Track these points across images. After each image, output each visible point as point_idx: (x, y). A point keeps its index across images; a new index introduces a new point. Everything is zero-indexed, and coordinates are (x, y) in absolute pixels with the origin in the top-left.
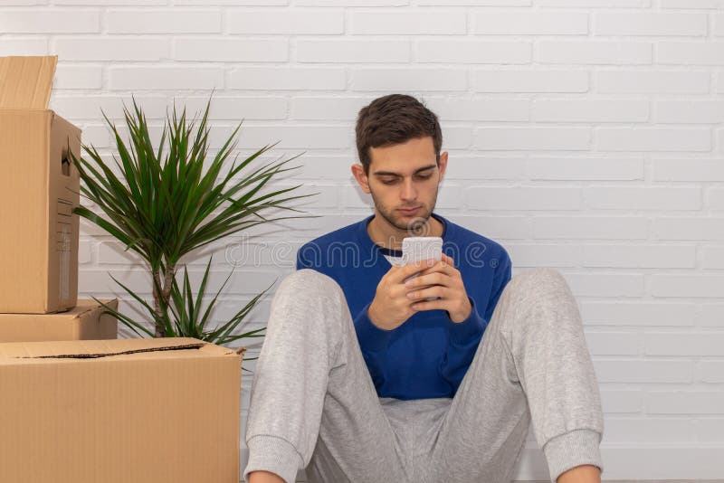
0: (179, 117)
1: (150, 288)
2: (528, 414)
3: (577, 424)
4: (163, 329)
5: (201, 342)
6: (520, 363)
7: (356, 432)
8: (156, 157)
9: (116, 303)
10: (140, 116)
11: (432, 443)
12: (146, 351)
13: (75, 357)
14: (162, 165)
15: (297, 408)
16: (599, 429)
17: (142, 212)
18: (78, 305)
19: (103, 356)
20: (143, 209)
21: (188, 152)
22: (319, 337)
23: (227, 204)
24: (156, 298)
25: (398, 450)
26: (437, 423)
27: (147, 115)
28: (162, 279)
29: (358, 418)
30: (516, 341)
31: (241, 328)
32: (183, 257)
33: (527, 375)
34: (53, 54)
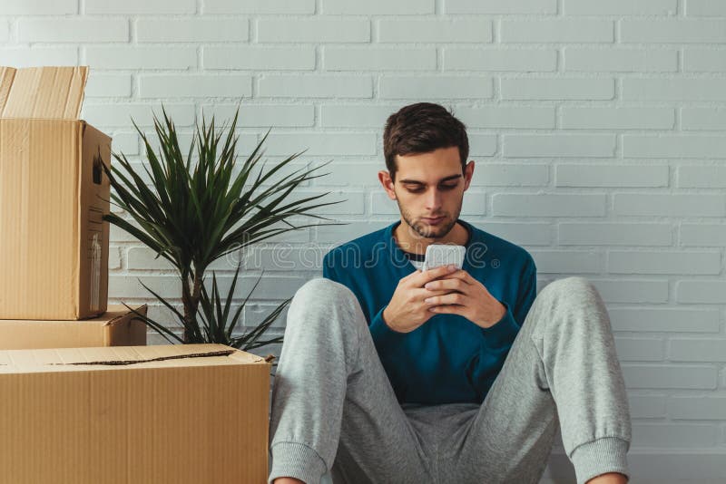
0: (208, 125)
1: (179, 294)
3: (606, 432)
5: (229, 348)
6: (550, 371)
7: (378, 436)
8: (186, 166)
9: (145, 308)
10: (169, 125)
12: (176, 357)
13: (106, 364)
14: (192, 173)
16: (626, 438)
17: (171, 219)
18: (109, 310)
19: (135, 362)
20: (173, 217)
21: (217, 159)
23: (256, 211)
24: (185, 304)
25: (422, 454)
26: (464, 426)
27: (176, 123)
28: (192, 284)
30: (546, 349)
31: (268, 334)
33: (557, 382)
34: (84, 65)
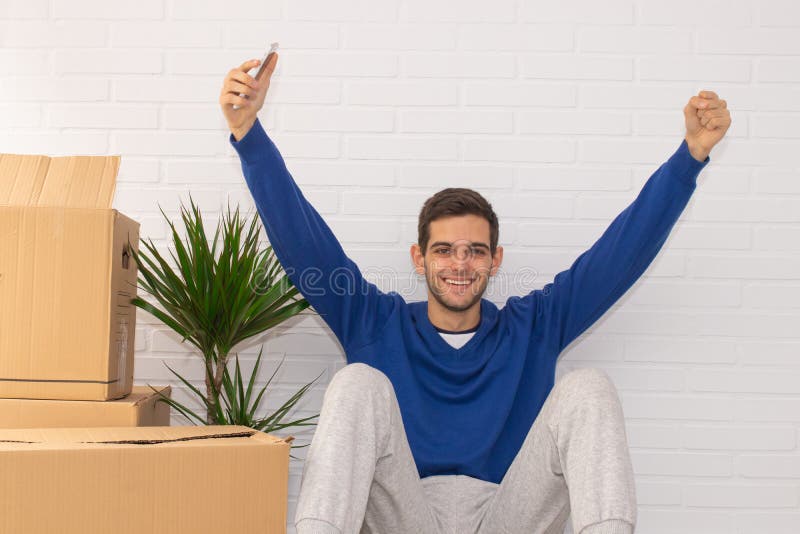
0: (233, 212)
1: (202, 375)
3: (611, 514)
4: (215, 417)
5: (250, 430)
6: (565, 456)
7: (400, 519)
8: (211, 251)
9: (169, 390)
10: (196, 213)
12: (201, 438)
13: (135, 443)
14: (217, 258)
15: (343, 495)
16: (631, 521)
17: (195, 301)
18: (134, 391)
19: (160, 442)
20: (197, 301)
21: (241, 245)
22: (368, 427)
24: (208, 386)
26: (480, 510)
28: (214, 368)
30: (561, 435)
31: (289, 417)
32: (235, 347)
33: (569, 467)
34: (112, 153)
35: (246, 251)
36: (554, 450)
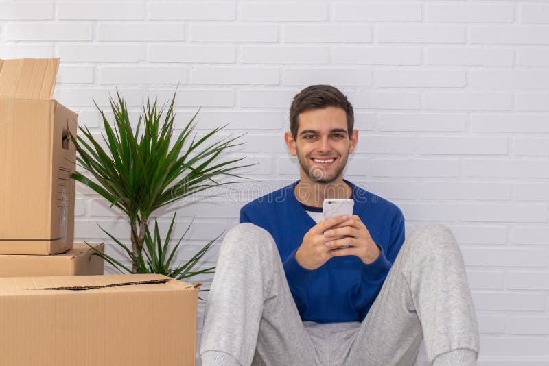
0: (152, 105)
1: (129, 235)
2: (421, 336)
4: (139, 268)
5: (166, 277)
6: (417, 297)
7: (285, 347)
8: (134, 136)
9: (103, 246)
10: (122, 104)
11: (344, 356)
12: (125, 284)
13: (70, 289)
14: (139, 143)
15: (238, 330)
16: (476, 349)
17: (123, 177)
18: (75, 247)
19: (92, 288)
20: (124, 176)
21: (159, 131)
22: (255, 275)
23: (188, 171)
24: (133, 243)
25: (318, 361)
26: (348, 341)
27: (127, 103)
28: (138, 229)
29: (287, 337)
30: (413, 279)
31: (197, 267)
32: (155, 211)
33: (421, 306)
34: (56, 57)
35: (163, 135)
36: (409, 291)
